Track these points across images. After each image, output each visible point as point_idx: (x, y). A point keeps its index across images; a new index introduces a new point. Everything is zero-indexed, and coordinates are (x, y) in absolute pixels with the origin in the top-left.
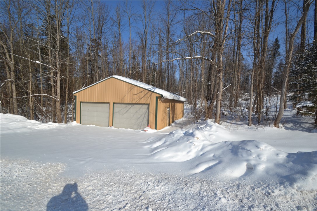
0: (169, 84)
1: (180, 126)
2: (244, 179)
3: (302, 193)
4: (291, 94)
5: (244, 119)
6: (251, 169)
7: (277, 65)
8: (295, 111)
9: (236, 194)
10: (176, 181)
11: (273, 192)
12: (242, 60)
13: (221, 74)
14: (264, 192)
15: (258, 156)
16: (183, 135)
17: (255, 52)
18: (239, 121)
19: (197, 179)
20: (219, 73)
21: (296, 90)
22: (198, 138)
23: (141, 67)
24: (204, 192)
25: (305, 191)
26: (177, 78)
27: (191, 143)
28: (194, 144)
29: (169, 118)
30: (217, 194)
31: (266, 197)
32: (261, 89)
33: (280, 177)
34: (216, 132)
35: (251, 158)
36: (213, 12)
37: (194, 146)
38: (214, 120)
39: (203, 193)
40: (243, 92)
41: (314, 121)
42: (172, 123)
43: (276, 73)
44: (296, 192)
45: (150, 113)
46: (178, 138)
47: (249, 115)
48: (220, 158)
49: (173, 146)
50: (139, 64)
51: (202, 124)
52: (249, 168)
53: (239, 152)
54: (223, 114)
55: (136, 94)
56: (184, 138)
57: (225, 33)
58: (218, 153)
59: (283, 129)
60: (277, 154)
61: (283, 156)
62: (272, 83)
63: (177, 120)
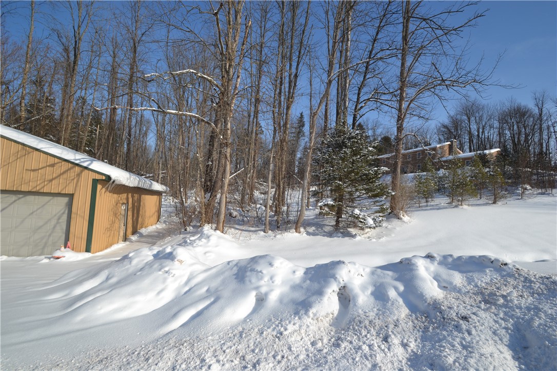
0: (132, 154)
1: (150, 240)
2: (251, 320)
3: (318, 321)
4: (313, 189)
5: (259, 223)
6: (261, 300)
7: (301, 148)
8: (318, 211)
9: (237, 350)
10: (124, 360)
11: (286, 329)
12: (260, 133)
13: (229, 150)
14: (275, 333)
15: (271, 278)
16: (152, 258)
17: (274, 126)
18: (252, 227)
19: (171, 342)
20: (225, 148)
21: (318, 183)
22: (181, 262)
23: (57, 108)
24: (182, 363)
25: (321, 317)
26: (150, 146)
27: (167, 272)
28: (172, 275)
29: (126, 225)
30: (205, 360)
31: (277, 339)
32: (282, 179)
33: (296, 305)
34: (217, 246)
35: (262, 283)
36: (218, 47)
37: (173, 278)
38: (214, 226)
39: (180, 367)
40: (261, 181)
41: (335, 223)
42: (133, 234)
43: (300, 159)
44: (312, 321)
45: (73, 216)
46: (140, 266)
47: (266, 217)
48: (218, 291)
49: (126, 285)
50: (54, 100)
51: (193, 234)
52: (259, 300)
53: (247, 276)
54: (231, 215)
55: (34, 170)
56: (154, 265)
57: (236, 87)
58: (214, 284)
59: (305, 234)
60: (294, 272)
61: (300, 273)
62: (296, 171)
63: (144, 229)
